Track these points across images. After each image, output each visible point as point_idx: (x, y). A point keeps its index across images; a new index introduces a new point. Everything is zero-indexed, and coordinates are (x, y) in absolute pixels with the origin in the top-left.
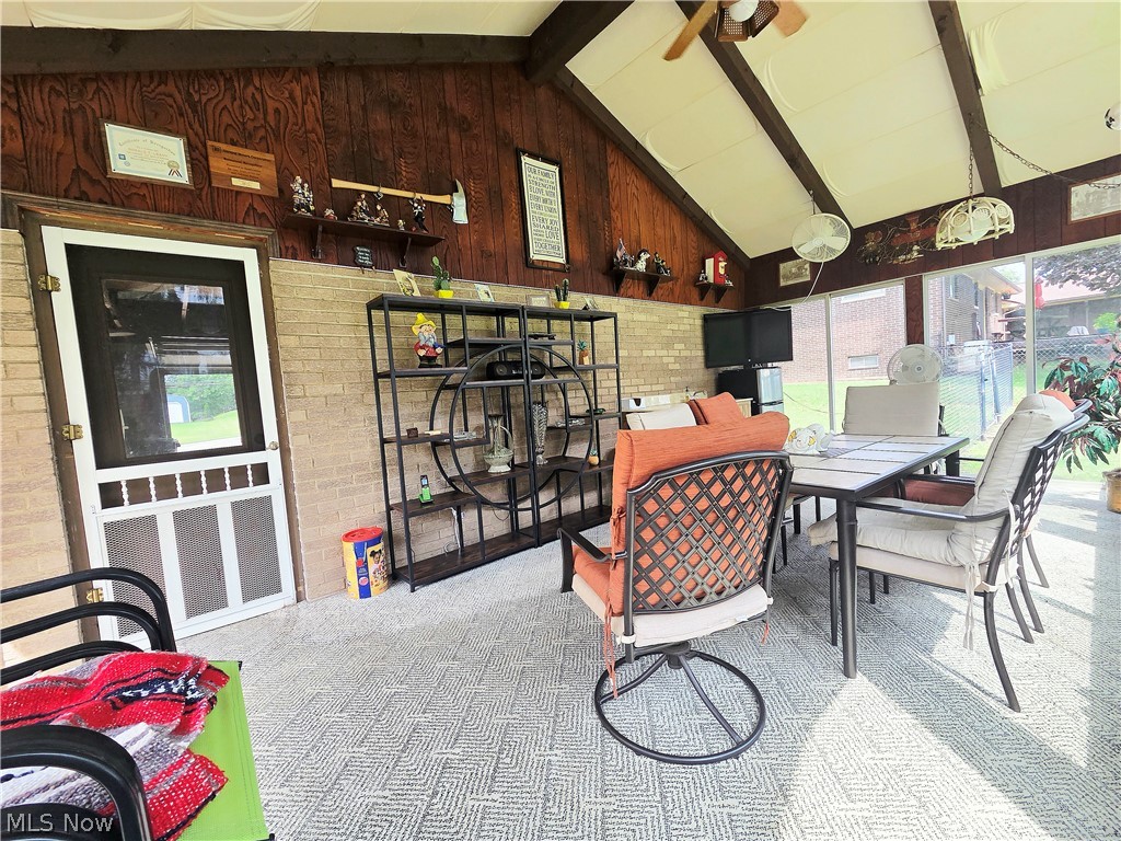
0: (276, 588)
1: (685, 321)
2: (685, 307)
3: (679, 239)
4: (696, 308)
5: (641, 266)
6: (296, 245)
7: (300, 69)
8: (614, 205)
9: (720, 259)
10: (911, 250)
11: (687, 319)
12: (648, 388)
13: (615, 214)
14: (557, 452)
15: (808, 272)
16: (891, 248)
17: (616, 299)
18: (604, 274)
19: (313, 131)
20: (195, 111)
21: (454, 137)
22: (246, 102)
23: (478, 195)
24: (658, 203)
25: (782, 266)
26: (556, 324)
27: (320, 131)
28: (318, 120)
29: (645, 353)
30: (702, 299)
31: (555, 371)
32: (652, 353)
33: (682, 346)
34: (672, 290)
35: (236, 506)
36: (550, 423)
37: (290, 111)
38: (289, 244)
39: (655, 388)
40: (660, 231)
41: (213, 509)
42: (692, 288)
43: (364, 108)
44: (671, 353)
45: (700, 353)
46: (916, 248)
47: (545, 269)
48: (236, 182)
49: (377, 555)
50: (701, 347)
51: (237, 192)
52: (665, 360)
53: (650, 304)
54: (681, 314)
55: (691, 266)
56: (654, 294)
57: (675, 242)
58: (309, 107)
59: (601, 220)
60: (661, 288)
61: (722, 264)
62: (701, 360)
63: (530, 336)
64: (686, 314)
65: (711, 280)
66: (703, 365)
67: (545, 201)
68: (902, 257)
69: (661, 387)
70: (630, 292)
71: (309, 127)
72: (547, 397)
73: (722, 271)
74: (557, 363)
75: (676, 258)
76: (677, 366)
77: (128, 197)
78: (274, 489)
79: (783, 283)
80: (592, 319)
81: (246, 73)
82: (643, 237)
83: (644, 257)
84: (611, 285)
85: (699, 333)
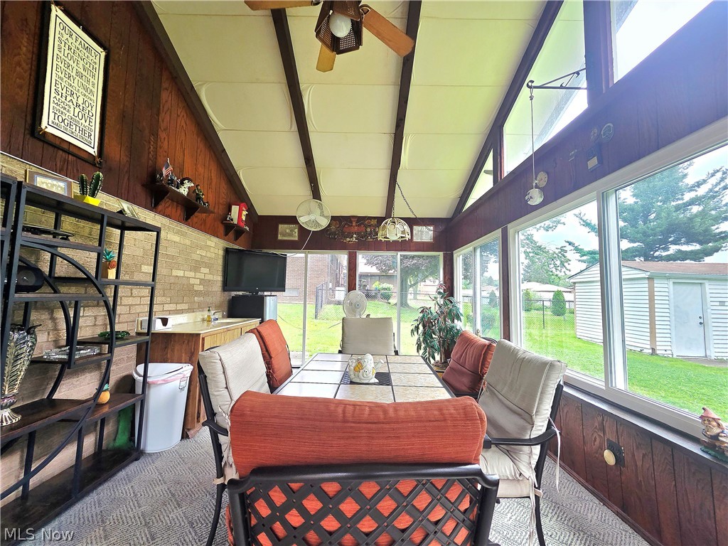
1: (212, 249)
2: (213, 239)
3: (214, 183)
4: (222, 241)
5: (184, 191)
8: (163, 125)
9: (244, 209)
10: (352, 237)
11: (213, 248)
12: (172, 307)
13: (162, 135)
14: (35, 394)
15: (297, 234)
16: (343, 233)
18: (143, 185)
24: (201, 146)
25: (280, 226)
26: (68, 223)
29: (174, 273)
30: (226, 235)
31: (54, 282)
32: (180, 273)
33: (207, 271)
34: (205, 221)
36: (36, 354)
39: (180, 307)
40: (201, 170)
42: (220, 225)
44: (198, 275)
45: (219, 278)
46: (355, 236)
47: (63, 150)
50: (220, 273)
52: (192, 281)
53: (184, 228)
54: (209, 243)
55: (221, 207)
56: (189, 220)
57: (211, 183)
59: (147, 133)
60: (198, 216)
61: (245, 213)
62: (219, 284)
63: (26, 229)
64: (213, 244)
65: (236, 222)
66: (221, 288)
67: (79, 75)
68: (348, 239)
69: (185, 306)
70: (168, 211)
72: (34, 316)
73: (244, 218)
74: (62, 269)
75: (210, 195)
76: (201, 288)
79: (280, 238)
80: (123, 228)
82: (186, 165)
83: (187, 184)
84: (149, 199)
85: (220, 262)
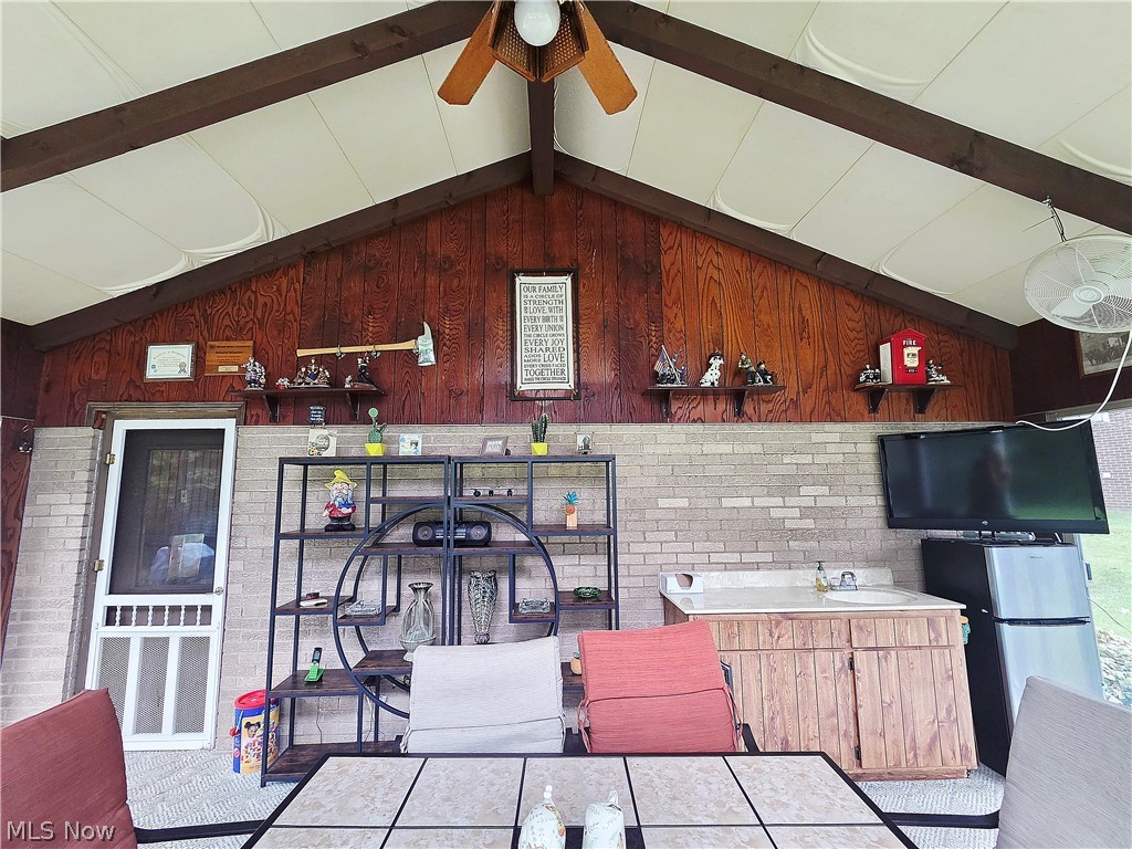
0: (199, 728)
1: (832, 448)
2: (829, 426)
3: (815, 324)
4: (861, 425)
6: (260, 412)
7: (289, 265)
8: (669, 300)
9: (907, 343)
11: (835, 446)
12: (730, 558)
13: (671, 311)
17: (666, 427)
19: (292, 312)
20: (206, 322)
21: (432, 280)
22: (243, 305)
23: (454, 332)
24: (765, 280)
27: (297, 311)
28: (297, 302)
29: (726, 502)
30: (873, 411)
32: (743, 502)
33: (822, 490)
34: (795, 401)
35: (184, 640)
37: (275, 301)
38: (254, 412)
39: (750, 557)
40: (768, 318)
41: (166, 640)
43: (340, 281)
44: (794, 501)
47: (539, 399)
48: (221, 369)
49: (253, 728)
51: (223, 376)
52: (777, 513)
53: (740, 428)
55: (846, 360)
56: (749, 413)
58: (292, 293)
59: (643, 325)
60: (772, 400)
61: (912, 350)
64: (833, 438)
65: (889, 378)
66: (881, 523)
67: (547, 319)
69: (764, 557)
71: (288, 309)
73: (911, 363)
76: (807, 524)
77: (153, 394)
78: (213, 631)
81: (246, 282)
82: (729, 330)
83: (718, 362)
84: (658, 408)
